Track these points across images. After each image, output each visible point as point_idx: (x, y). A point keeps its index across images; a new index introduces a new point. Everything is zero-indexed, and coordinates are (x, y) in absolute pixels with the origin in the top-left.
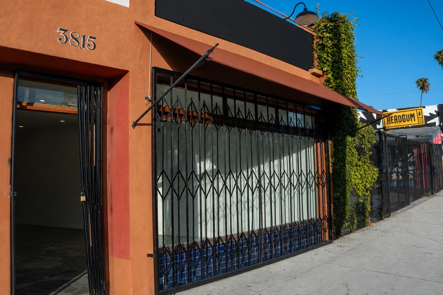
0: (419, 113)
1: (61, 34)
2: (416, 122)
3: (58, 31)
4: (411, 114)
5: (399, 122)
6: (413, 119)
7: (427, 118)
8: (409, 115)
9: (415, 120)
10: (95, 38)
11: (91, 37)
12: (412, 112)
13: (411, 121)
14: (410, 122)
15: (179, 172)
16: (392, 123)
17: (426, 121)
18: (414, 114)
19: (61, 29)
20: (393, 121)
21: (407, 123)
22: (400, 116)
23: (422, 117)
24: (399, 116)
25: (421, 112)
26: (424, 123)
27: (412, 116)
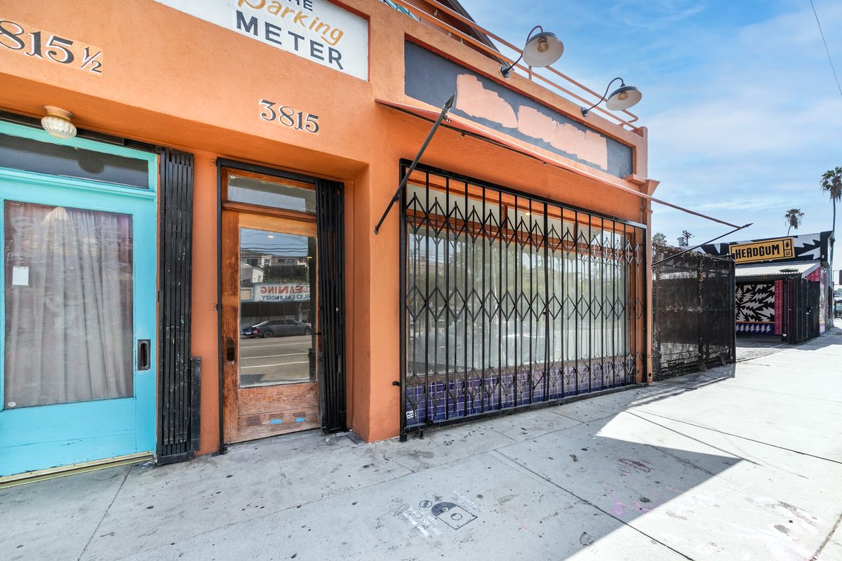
0: (787, 244)
1: (266, 107)
2: (781, 255)
3: (260, 103)
4: (773, 246)
5: (754, 255)
6: (776, 251)
7: (798, 250)
8: (770, 247)
9: (778, 253)
10: (317, 117)
11: (310, 116)
12: (775, 244)
13: (773, 254)
14: (771, 256)
15: (437, 289)
16: (743, 256)
17: (796, 254)
18: (778, 246)
19: (264, 101)
20: (746, 255)
21: (766, 257)
22: (757, 249)
23: (791, 249)
24: (754, 249)
25: (789, 243)
26: (794, 256)
27: (777, 247)
